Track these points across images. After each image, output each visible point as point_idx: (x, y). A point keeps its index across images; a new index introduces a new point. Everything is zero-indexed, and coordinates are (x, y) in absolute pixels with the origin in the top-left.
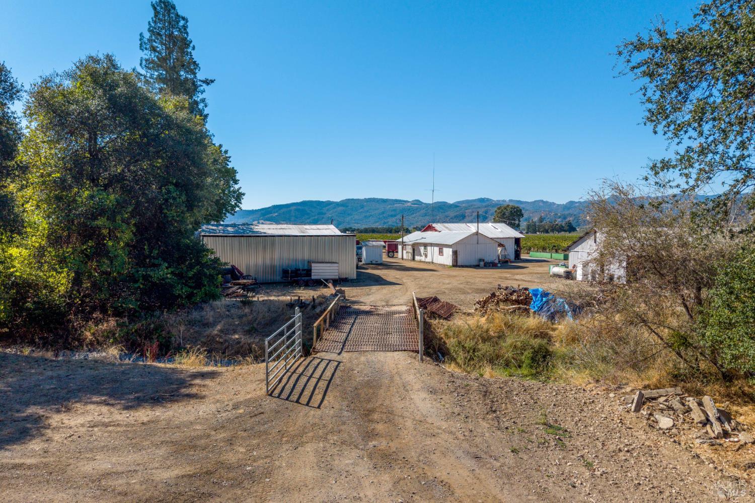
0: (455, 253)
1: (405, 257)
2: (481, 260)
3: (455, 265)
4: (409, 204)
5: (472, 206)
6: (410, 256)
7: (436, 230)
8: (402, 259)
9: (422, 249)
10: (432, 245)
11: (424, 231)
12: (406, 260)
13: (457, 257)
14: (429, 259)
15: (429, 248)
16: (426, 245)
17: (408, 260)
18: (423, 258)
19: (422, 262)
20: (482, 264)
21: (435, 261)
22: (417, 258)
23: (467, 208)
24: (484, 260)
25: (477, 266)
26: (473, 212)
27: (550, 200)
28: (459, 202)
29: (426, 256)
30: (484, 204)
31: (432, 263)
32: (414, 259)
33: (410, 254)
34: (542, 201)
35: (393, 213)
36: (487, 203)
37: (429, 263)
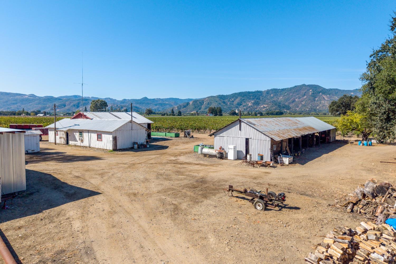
0: (115, 139)
1: (58, 141)
2: (134, 143)
3: (115, 149)
4: (27, 97)
5: (70, 99)
6: (63, 141)
7: (87, 118)
8: (55, 143)
9: (77, 135)
10: (88, 131)
11: (74, 118)
12: (59, 144)
13: (116, 142)
14: (86, 143)
15: (85, 135)
16: (81, 132)
17: (61, 144)
18: (79, 143)
19: (77, 146)
20: (136, 146)
21: (92, 146)
22: (71, 142)
23: (67, 100)
24: (137, 143)
25: (132, 149)
26: (71, 103)
27: (114, 98)
28: (61, 97)
29: (82, 141)
30: (77, 99)
31: (90, 147)
32: (67, 143)
33: (63, 139)
34: (110, 98)
35: (15, 102)
36: (79, 98)
37: (86, 147)
